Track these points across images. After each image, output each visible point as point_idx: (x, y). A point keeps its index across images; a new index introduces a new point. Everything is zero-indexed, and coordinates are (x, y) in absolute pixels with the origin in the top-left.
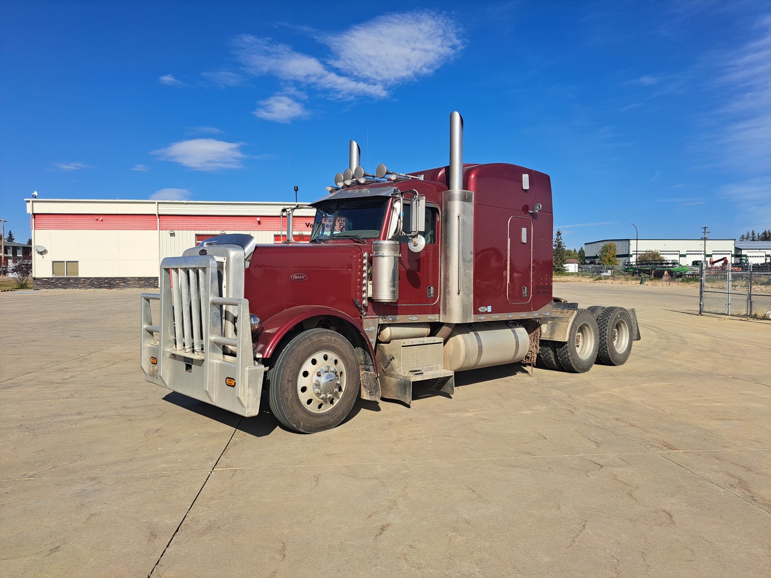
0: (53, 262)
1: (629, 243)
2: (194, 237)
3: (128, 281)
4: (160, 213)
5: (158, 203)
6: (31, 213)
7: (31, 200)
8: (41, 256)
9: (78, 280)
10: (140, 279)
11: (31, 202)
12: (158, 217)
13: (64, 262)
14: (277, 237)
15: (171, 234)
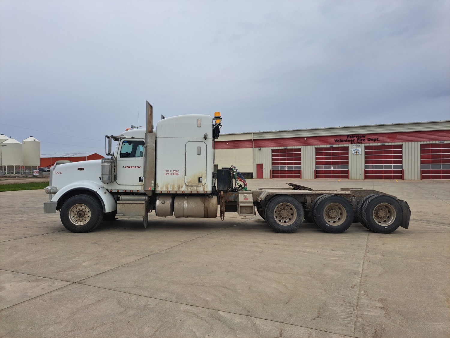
2: (270, 151)
4: (254, 138)
12: (253, 141)
14: (317, 149)
15: (259, 149)
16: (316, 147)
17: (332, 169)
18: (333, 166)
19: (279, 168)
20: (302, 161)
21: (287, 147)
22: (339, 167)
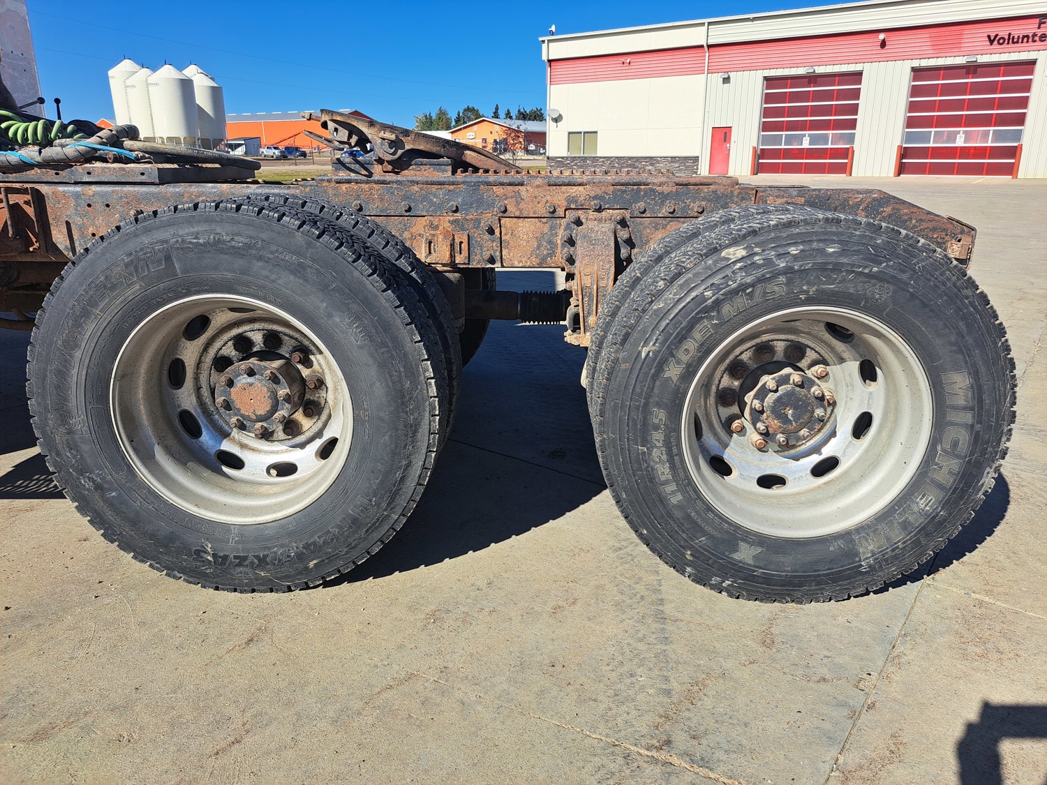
0: (569, 133)
2: (759, 82)
3: (658, 162)
4: (711, 42)
5: (709, 23)
6: (546, 61)
7: (546, 39)
8: (555, 124)
9: (595, 159)
10: (673, 160)
11: (546, 42)
12: (706, 49)
13: (581, 133)
14: (918, 72)
15: (724, 79)
16: (916, 63)
17: (960, 142)
18: (964, 132)
19: (783, 141)
20: (860, 117)
21: (816, 68)
22: (988, 137)
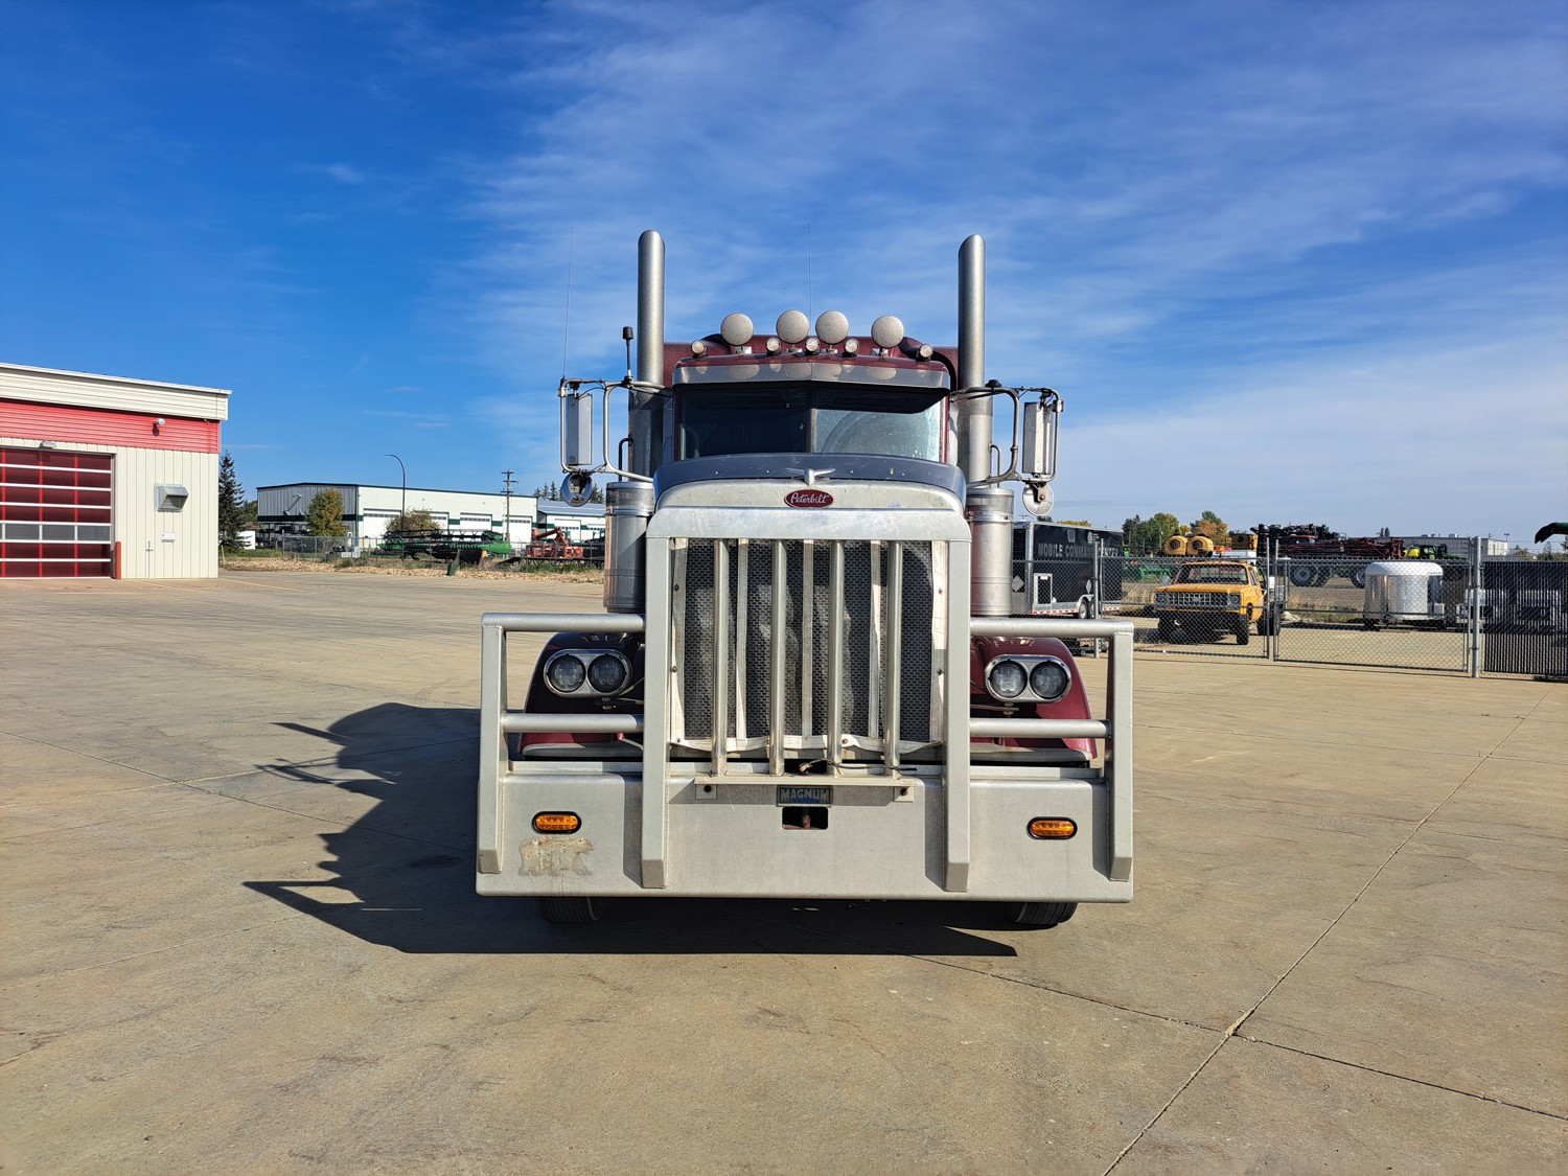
1: (357, 491)
